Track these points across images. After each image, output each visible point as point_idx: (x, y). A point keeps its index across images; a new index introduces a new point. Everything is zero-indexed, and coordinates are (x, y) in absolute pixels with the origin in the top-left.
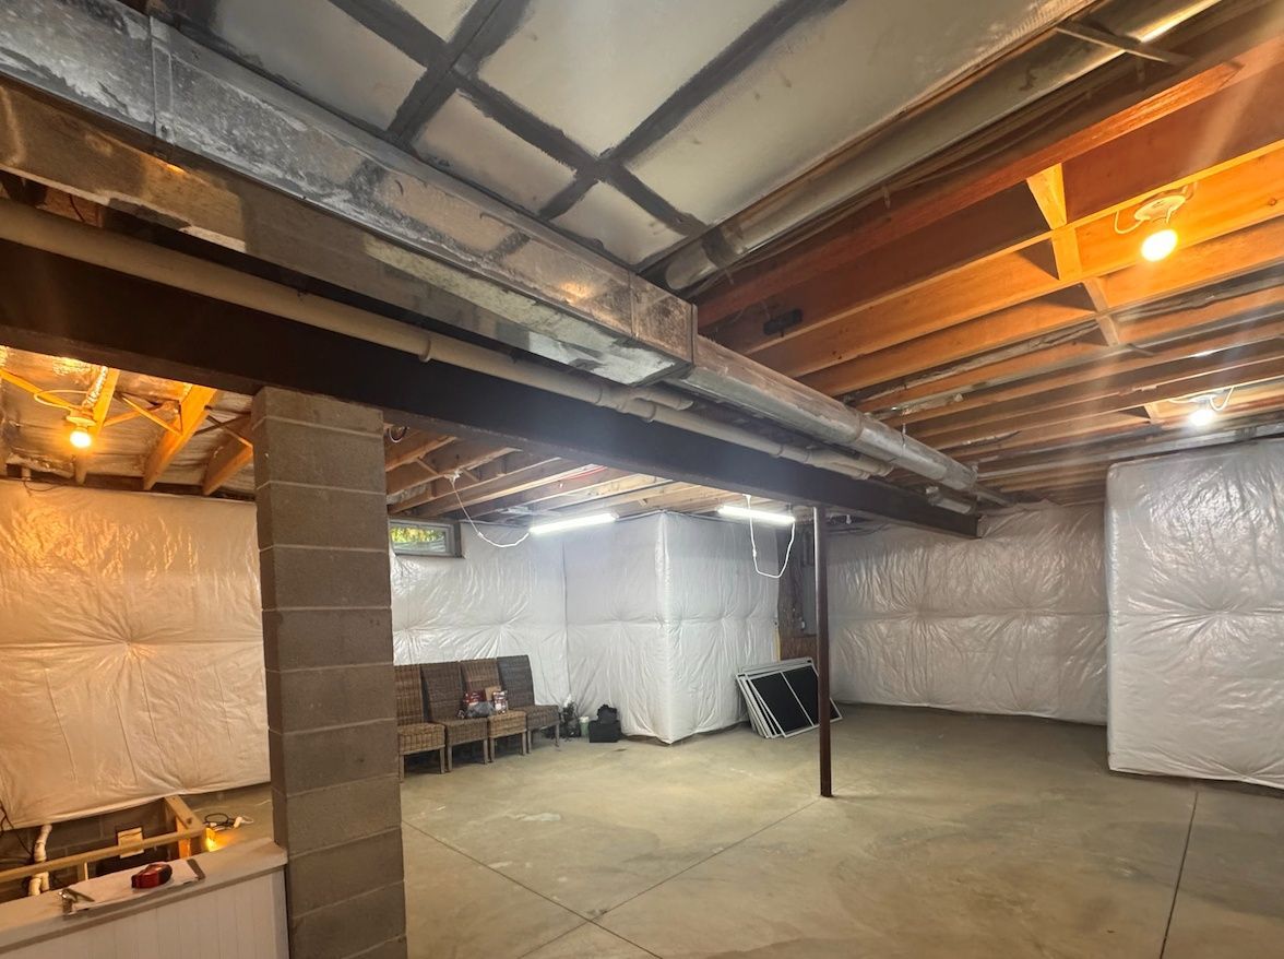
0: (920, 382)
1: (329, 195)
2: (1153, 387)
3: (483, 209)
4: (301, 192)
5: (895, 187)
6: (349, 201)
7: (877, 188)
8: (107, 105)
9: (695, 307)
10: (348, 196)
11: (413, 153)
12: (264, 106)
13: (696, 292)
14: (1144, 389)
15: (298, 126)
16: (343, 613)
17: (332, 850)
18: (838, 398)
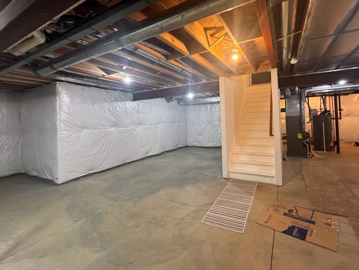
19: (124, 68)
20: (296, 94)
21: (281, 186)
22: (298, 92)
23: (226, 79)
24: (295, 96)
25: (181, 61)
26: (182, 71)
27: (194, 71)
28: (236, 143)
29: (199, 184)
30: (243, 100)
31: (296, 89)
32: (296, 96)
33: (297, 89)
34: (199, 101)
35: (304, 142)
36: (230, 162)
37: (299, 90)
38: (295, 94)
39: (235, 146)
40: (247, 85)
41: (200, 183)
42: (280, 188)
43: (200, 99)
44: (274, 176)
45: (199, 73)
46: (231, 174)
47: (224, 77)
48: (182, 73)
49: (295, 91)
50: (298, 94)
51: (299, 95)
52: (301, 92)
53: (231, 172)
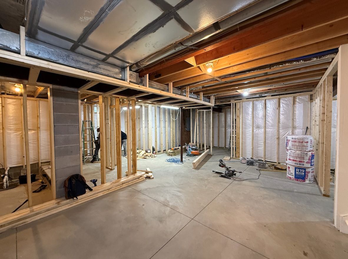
0: (192, 85)
1: (59, 60)
2: (237, 87)
3: (90, 60)
4: (53, 60)
5: (166, 59)
6: (62, 61)
7: (162, 59)
8: (17, 50)
9: (138, 74)
10: (62, 60)
11: (75, 52)
12: (46, 48)
13: (139, 71)
14: (236, 88)
15: (52, 50)
16: (69, 125)
17: (65, 168)
18: (176, 88)
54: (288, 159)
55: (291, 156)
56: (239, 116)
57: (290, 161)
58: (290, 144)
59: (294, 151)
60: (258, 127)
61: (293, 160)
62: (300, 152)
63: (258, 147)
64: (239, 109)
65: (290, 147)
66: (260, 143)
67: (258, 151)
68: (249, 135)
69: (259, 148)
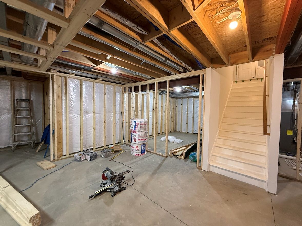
19: (109, 57)
20: (290, 90)
21: (275, 195)
22: (293, 88)
23: (214, 71)
24: (288, 91)
25: (161, 45)
26: (165, 61)
27: (178, 60)
28: (219, 136)
29: (177, 174)
30: (229, 94)
31: (290, 85)
32: (290, 92)
33: (292, 85)
34: (187, 95)
35: (294, 139)
36: (211, 155)
37: (294, 85)
38: (288, 90)
39: (218, 139)
40: (233, 81)
41: (179, 173)
42: (274, 197)
43: (187, 93)
44: (265, 180)
45: (184, 63)
46: (211, 167)
47: (212, 68)
48: (165, 63)
49: (289, 87)
50: (293, 89)
51: (293, 91)
52: (296, 88)
53: (211, 165)
54: (137, 140)
55: (140, 137)
56: (60, 96)
57: (139, 141)
58: (139, 126)
59: (142, 132)
60: (87, 112)
61: (142, 140)
62: (145, 132)
63: (87, 135)
64: (60, 85)
65: (139, 129)
66: (89, 130)
67: (87, 139)
68: (76, 122)
69: (89, 136)
